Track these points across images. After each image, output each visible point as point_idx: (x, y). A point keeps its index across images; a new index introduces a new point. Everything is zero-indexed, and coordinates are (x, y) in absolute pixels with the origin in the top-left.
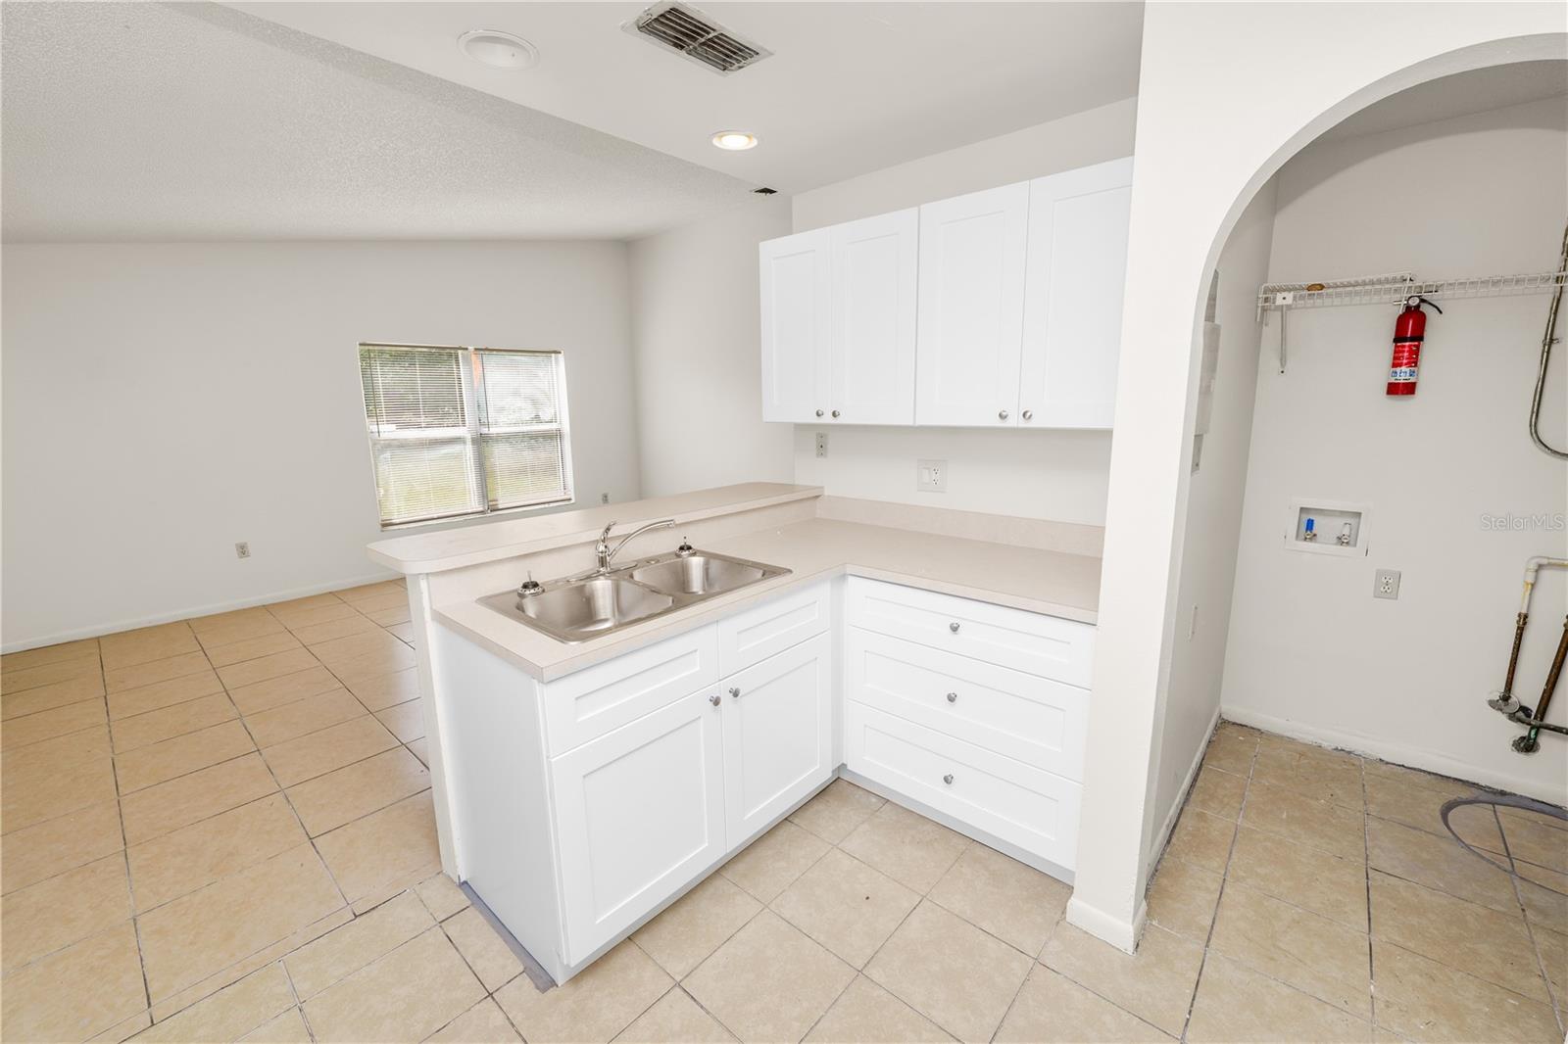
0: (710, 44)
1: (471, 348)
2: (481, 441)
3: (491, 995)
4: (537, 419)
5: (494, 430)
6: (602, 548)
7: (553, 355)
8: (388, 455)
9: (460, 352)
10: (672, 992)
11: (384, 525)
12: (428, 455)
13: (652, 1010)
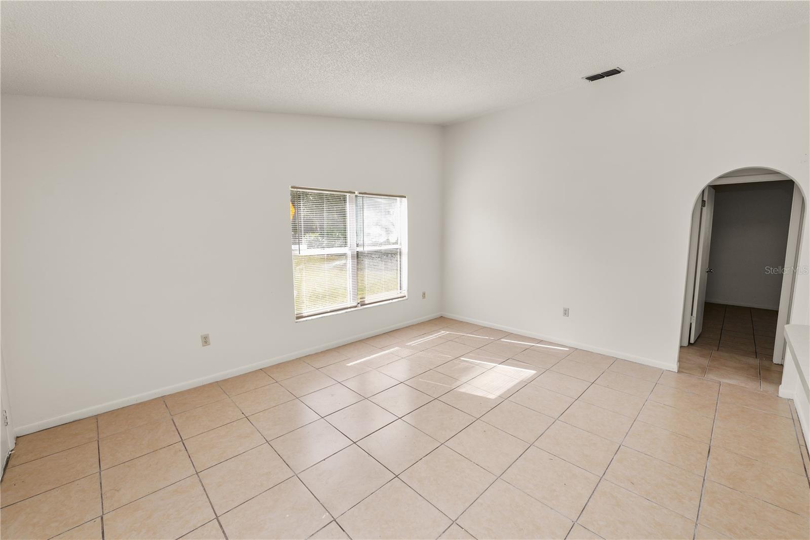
1: (356, 192)
2: (358, 257)
4: (388, 241)
5: (365, 249)
7: (398, 198)
9: (348, 194)
11: (298, 318)
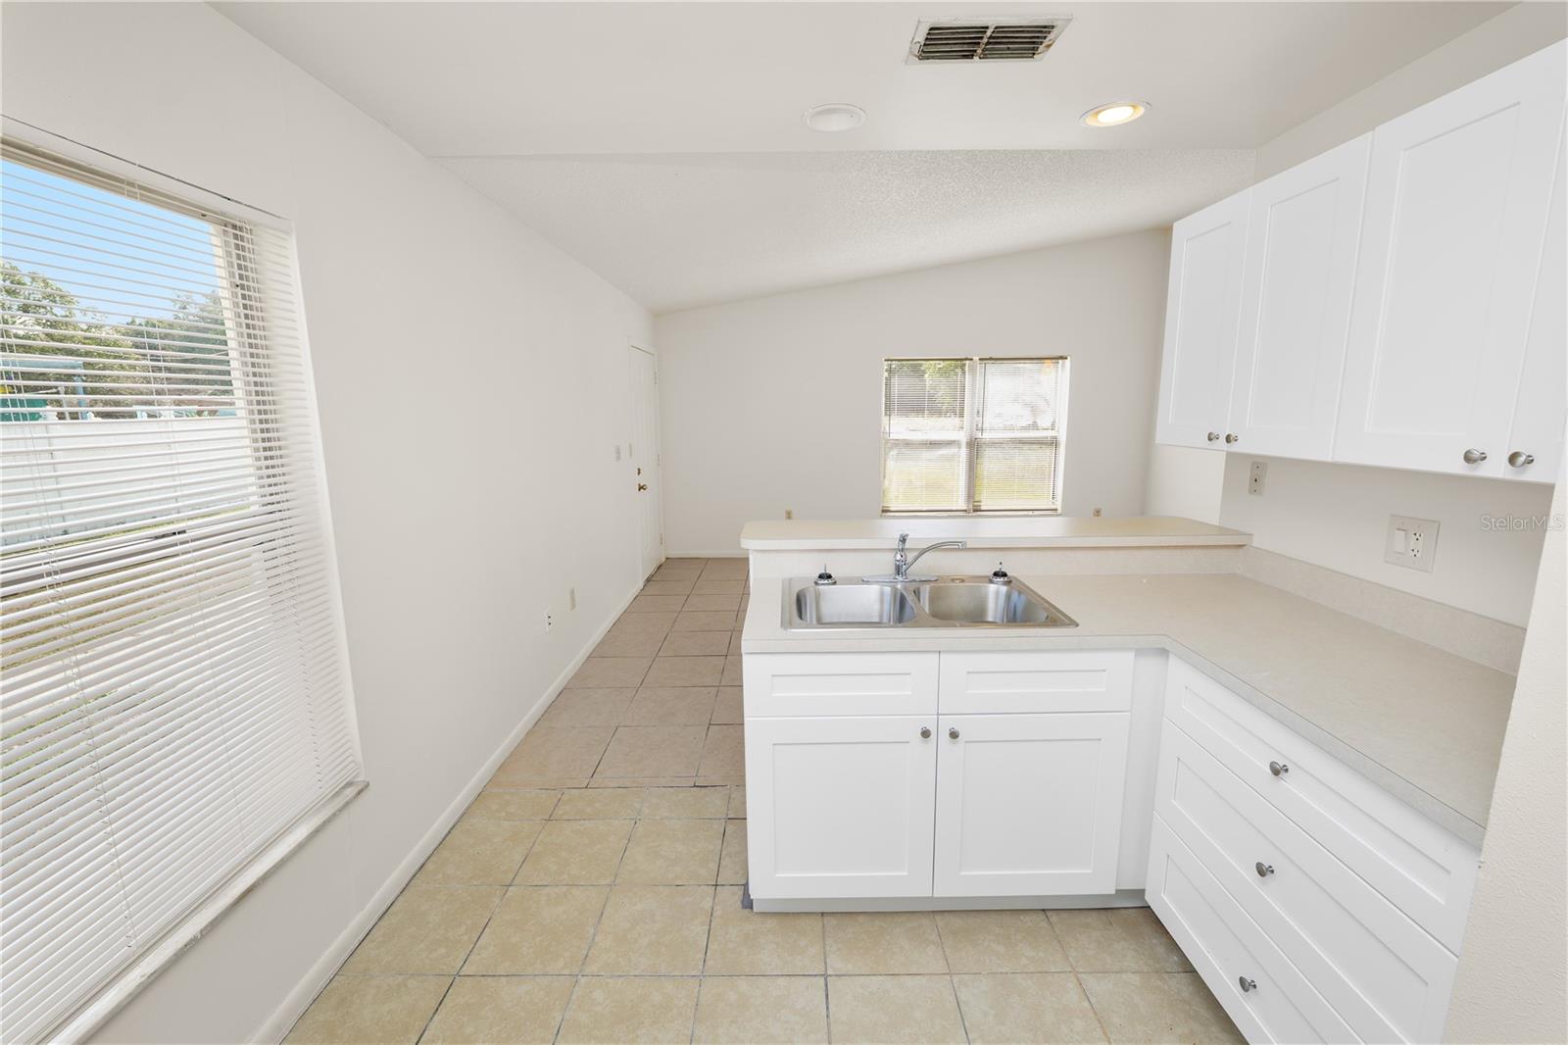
0: (995, 40)
1: (976, 358)
2: (975, 446)
3: (716, 885)
4: (1035, 426)
5: (987, 436)
6: (898, 557)
7: (1059, 361)
8: (894, 452)
9: (967, 362)
10: (817, 978)
11: (883, 511)
12: (926, 454)
13: (793, 979)
